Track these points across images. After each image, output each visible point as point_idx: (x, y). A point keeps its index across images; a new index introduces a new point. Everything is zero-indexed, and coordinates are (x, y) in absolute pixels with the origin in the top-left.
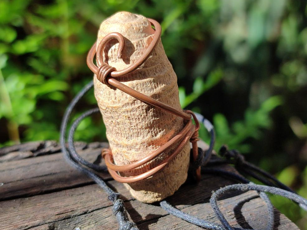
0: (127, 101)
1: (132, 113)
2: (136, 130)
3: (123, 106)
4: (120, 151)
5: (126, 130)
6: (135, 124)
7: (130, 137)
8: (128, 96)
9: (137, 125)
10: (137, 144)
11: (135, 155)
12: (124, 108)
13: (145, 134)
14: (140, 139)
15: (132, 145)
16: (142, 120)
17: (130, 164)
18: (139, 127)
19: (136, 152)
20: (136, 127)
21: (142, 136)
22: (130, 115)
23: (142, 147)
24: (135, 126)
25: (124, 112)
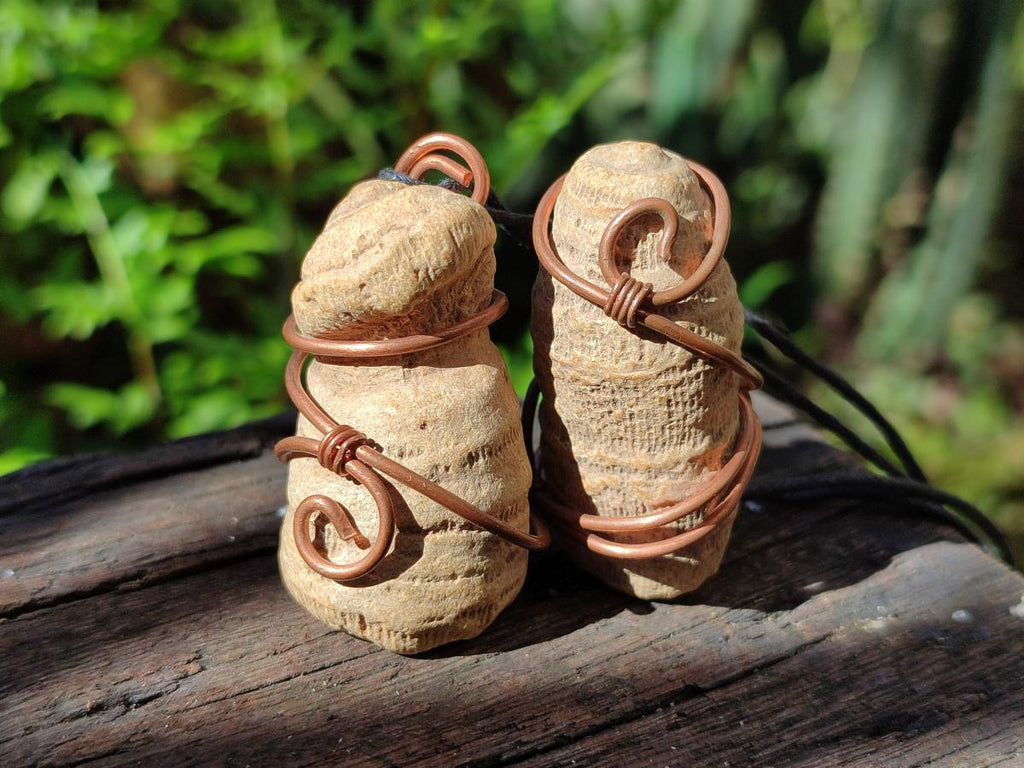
0: (674, 361)
1: (679, 390)
2: (680, 431)
3: (660, 374)
4: (620, 481)
5: (652, 431)
6: (681, 415)
7: (658, 447)
8: (678, 350)
9: (685, 417)
10: (678, 463)
11: (670, 488)
12: (662, 380)
13: (699, 439)
14: (686, 450)
15: (665, 466)
16: (699, 405)
17: (644, 511)
18: (690, 420)
19: (674, 482)
20: (681, 422)
21: (691, 442)
22: (675, 394)
23: (690, 468)
24: (678, 421)
25: (659, 388)
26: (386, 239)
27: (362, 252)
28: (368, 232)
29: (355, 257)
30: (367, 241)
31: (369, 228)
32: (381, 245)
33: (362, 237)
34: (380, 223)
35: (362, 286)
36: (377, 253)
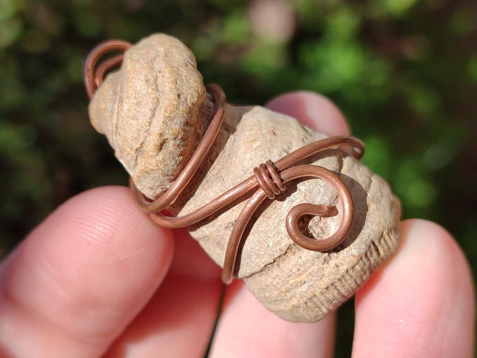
26: (157, 67)
27: (157, 86)
28: (146, 76)
29: (157, 90)
30: (152, 79)
31: (144, 73)
32: (160, 72)
33: (147, 81)
34: (145, 66)
35: (179, 96)
36: (163, 76)
